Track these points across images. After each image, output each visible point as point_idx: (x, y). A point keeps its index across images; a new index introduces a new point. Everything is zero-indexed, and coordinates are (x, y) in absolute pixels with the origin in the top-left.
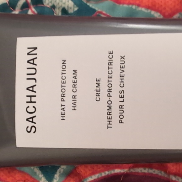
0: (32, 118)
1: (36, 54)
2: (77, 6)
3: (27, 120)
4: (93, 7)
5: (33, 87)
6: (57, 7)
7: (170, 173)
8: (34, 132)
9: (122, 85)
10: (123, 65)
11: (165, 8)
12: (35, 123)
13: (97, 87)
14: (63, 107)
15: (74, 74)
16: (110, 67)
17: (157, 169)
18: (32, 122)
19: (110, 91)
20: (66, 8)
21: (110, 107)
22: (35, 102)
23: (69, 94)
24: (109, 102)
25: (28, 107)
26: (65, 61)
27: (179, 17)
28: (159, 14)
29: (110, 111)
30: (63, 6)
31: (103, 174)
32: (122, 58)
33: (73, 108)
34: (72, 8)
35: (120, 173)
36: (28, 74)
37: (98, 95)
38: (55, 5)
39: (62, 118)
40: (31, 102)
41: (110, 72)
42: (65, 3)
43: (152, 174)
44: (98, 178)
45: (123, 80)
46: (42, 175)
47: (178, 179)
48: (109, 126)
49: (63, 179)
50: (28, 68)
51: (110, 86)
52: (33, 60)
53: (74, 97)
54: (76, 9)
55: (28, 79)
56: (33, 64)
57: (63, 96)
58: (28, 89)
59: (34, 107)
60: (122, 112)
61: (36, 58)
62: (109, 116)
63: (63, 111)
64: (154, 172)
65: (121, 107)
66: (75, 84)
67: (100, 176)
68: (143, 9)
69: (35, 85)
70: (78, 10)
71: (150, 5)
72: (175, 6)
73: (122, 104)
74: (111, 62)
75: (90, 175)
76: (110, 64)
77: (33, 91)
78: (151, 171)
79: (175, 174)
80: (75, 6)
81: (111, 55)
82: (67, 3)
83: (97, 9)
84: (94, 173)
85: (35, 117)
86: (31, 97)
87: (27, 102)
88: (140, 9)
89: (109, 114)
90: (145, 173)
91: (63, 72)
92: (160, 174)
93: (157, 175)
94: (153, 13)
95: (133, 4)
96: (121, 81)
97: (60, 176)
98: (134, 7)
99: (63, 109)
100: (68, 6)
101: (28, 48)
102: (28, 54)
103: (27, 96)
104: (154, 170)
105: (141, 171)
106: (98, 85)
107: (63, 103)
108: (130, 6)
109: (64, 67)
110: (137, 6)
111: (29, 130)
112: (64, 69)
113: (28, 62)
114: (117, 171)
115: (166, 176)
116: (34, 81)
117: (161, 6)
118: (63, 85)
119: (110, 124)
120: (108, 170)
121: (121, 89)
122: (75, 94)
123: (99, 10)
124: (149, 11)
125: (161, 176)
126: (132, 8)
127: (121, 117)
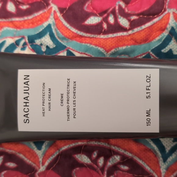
0: (27, 115)
1: (29, 79)
2: (55, 44)
3: (24, 116)
4: (65, 45)
5: (27, 97)
6: (44, 45)
7: (111, 144)
8: (28, 123)
9: (74, 97)
10: (75, 86)
11: (106, 46)
12: (29, 118)
13: (61, 98)
14: (44, 109)
15: (49, 91)
16: (68, 87)
17: (103, 142)
18: (27, 117)
19: (68, 100)
20: (49, 46)
21: (68, 110)
22: (28, 106)
23: (47, 102)
24: (68, 107)
25: (25, 109)
26: (44, 83)
27: (115, 51)
28: (103, 49)
29: (69, 112)
30: (47, 44)
31: (71, 145)
32: (75, 82)
33: (49, 110)
34: (52, 45)
35: (82, 144)
36: (24, 90)
37: (62, 103)
38: (42, 43)
39: (43, 115)
40: (26, 106)
41: (68, 90)
42: (48, 43)
43: (100, 145)
44: (68, 148)
45: (75, 95)
46: (35, 146)
47: (116, 148)
48: (68, 119)
49: (47, 148)
50: (24, 87)
51: (68, 97)
52: (27, 82)
53: (49, 103)
54: (54, 46)
55: (24, 93)
56: (27, 84)
57: (43, 103)
58: (24, 98)
59: (28, 109)
60: (75, 112)
61: (29, 81)
62: (68, 114)
63: (44, 111)
64: (101, 144)
65: (74, 109)
66: (50, 96)
67: (69, 147)
68: (94, 46)
69: (28, 97)
70: (56, 47)
71: (98, 44)
72: (112, 45)
73: (75, 107)
74: (69, 84)
75: (64, 146)
76: (68, 86)
77: (27, 100)
78: (99, 143)
79: (114, 145)
80: (54, 44)
81: (69, 81)
82: (49, 43)
83: (67, 46)
84: (65, 145)
85: (28, 114)
86: (26, 103)
87: (24, 106)
88: (92, 46)
89: (68, 113)
90: (96, 145)
91: (44, 90)
92: (105, 145)
93: (103, 146)
94: (99, 48)
95: (88, 43)
96: (74, 95)
97: (45, 147)
98: (88, 45)
99: (44, 110)
100: (50, 45)
101: (25, 76)
102: (25, 79)
103: (24, 103)
104: (101, 143)
105: (94, 143)
106: (62, 97)
107: (44, 107)
108: (86, 44)
109: (44, 87)
110: (90, 45)
111: (25, 121)
112: (44, 88)
113: (24, 83)
114: (80, 143)
115: (108, 146)
116: (28, 94)
117: (104, 44)
118: (44, 97)
119: (68, 118)
120: (74, 143)
121: (74, 99)
122: (50, 102)
123: (68, 47)
124: (97, 47)
125: (105, 146)
126: (87, 45)
127: (75, 115)
